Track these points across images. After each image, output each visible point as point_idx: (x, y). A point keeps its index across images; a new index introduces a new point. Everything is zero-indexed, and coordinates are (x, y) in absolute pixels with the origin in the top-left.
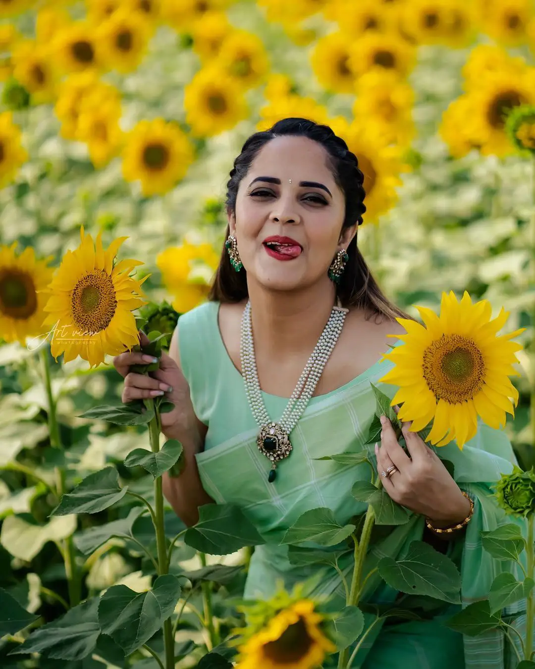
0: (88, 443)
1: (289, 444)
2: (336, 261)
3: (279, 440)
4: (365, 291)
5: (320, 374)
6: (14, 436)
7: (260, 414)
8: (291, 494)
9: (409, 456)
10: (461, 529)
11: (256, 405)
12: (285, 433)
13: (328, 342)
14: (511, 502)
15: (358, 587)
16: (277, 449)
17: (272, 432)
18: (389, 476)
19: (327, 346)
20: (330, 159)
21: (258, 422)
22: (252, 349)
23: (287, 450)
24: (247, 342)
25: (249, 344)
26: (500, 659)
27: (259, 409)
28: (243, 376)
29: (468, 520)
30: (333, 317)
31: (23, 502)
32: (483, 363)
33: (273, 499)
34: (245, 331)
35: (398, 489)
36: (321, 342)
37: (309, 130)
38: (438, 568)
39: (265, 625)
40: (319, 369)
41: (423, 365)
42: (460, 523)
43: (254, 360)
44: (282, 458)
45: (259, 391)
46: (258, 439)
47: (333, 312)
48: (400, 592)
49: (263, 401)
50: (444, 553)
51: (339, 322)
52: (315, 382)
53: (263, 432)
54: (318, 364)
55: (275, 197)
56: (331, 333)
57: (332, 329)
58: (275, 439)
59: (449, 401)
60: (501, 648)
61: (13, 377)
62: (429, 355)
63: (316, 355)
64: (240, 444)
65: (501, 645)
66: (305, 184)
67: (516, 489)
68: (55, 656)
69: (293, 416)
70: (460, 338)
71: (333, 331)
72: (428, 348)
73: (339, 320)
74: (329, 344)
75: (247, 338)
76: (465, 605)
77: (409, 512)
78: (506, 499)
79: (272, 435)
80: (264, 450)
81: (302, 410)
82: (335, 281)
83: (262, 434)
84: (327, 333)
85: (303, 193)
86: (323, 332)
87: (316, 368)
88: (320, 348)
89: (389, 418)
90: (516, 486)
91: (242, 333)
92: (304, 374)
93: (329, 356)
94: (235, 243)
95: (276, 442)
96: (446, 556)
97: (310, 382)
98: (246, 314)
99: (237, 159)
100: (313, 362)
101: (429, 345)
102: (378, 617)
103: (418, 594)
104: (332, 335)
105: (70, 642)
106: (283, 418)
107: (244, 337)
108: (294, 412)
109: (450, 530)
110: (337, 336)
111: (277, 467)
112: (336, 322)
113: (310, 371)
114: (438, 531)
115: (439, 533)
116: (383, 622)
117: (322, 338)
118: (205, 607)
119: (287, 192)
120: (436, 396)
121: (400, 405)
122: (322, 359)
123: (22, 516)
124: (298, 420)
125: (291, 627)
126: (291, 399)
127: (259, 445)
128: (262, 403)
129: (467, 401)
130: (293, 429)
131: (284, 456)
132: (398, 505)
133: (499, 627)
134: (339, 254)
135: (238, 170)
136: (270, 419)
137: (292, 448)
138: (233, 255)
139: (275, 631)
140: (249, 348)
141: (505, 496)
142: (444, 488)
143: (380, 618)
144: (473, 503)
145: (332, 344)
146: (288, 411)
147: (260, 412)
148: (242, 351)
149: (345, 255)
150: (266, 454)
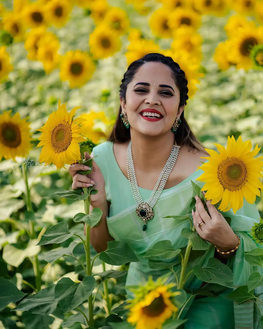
0: (46, 209)
1: (153, 213)
2: (175, 123)
3: (147, 211)
4: (188, 138)
5: (167, 178)
6: (7, 206)
7: (138, 198)
8: (153, 236)
9: (210, 216)
10: (234, 252)
11: (136, 194)
12: (150, 207)
13: (171, 163)
14: (259, 236)
15: (183, 280)
16: (147, 215)
17: (144, 207)
18: (200, 226)
19: (170, 165)
20: (173, 73)
21: (137, 202)
22: (133, 166)
23: (152, 215)
24: (130, 162)
25: (131, 163)
26: (252, 316)
27: (137, 195)
28: (129, 179)
29: (237, 247)
30: (173, 151)
31: (13, 238)
32: (247, 171)
33: (145, 239)
34: (129, 157)
35: (204, 232)
36: (168, 163)
37: (162, 59)
38: (223, 271)
39: (143, 298)
40: (167, 176)
41: (218, 172)
42: (234, 249)
43: (134, 171)
44: (149, 219)
45: (137, 187)
46: (137, 210)
47: (173, 148)
48: (203, 282)
49: (139, 191)
50: (226, 264)
51: (176, 153)
52: (165, 183)
53: (140, 207)
54: (166, 174)
55: (147, 92)
56: (172, 158)
57: (173, 156)
58: (145, 210)
59: (230, 190)
60: (252, 310)
61: (7, 177)
62: (221, 167)
63: (165, 169)
64: (127, 213)
65: (252, 309)
66: (162, 86)
67: (261, 230)
68: (36, 312)
69: (154, 199)
70: (236, 159)
71: (174, 158)
72: (220, 164)
73: (176, 152)
74: (172, 164)
75: (130, 160)
76: (235, 289)
77: (209, 244)
78: (257, 235)
79: (144, 208)
80: (140, 215)
81: (158, 196)
82: (174, 133)
83: (139, 208)
84: (171, 159)
85: (161, 90)
86: (169, 158)
87: (165, 176)
88: (167, 166)
89: (200, 198)
90: (261, 229)
91: (127, 158)
92: (159, 179)
93: (172, 170)
94: (125, 115)
95: (146, 212)
96: (227, 265)
97: (162, 183)
98: (129, 148)
99: (125, 74)
100: (164, 173)
101: (220, 162)
102: (192, 294)
103: (212, 283)
104: (173, 159)
105: (43, 306)
106: (149, 200)
107: (129, 160)
108: (155, 197)
109: (228, 253)
110: (175, 160)
111: (146, 223)
112: (175, 153)
113: (162, 177)
114: (222, 253)
115: (223, 254)
116: (195, 297)
117: (168, 161)
118: (105, 290)
119: (153, 90)
120: (224, 187)
121: (206, 192)
122: (168, 171)
123: (13, 245)
124: (157, 201)
125: (156, 299)
126: (153, 191)
127: (137, 213)
128: (139, 192)
129: (238, 190)
130: (154, 205)
131: (150, 218)
132: (204, 240)
133: (252, 299)
134: (177, 120)
135: (127, 79)
136: (143, 200)
137: (154, 214)
138: (124, 121)
139: (148, 301)
140: (132, 165)
141: (256, 233)
142: (227, 232)
143: (193, 295)
144: (240, 239)
145: (173, 164)
146: (152, 197)
147: (138, 197)
148: (127, 167)
149: (179, 120)
150: (141, 217)
